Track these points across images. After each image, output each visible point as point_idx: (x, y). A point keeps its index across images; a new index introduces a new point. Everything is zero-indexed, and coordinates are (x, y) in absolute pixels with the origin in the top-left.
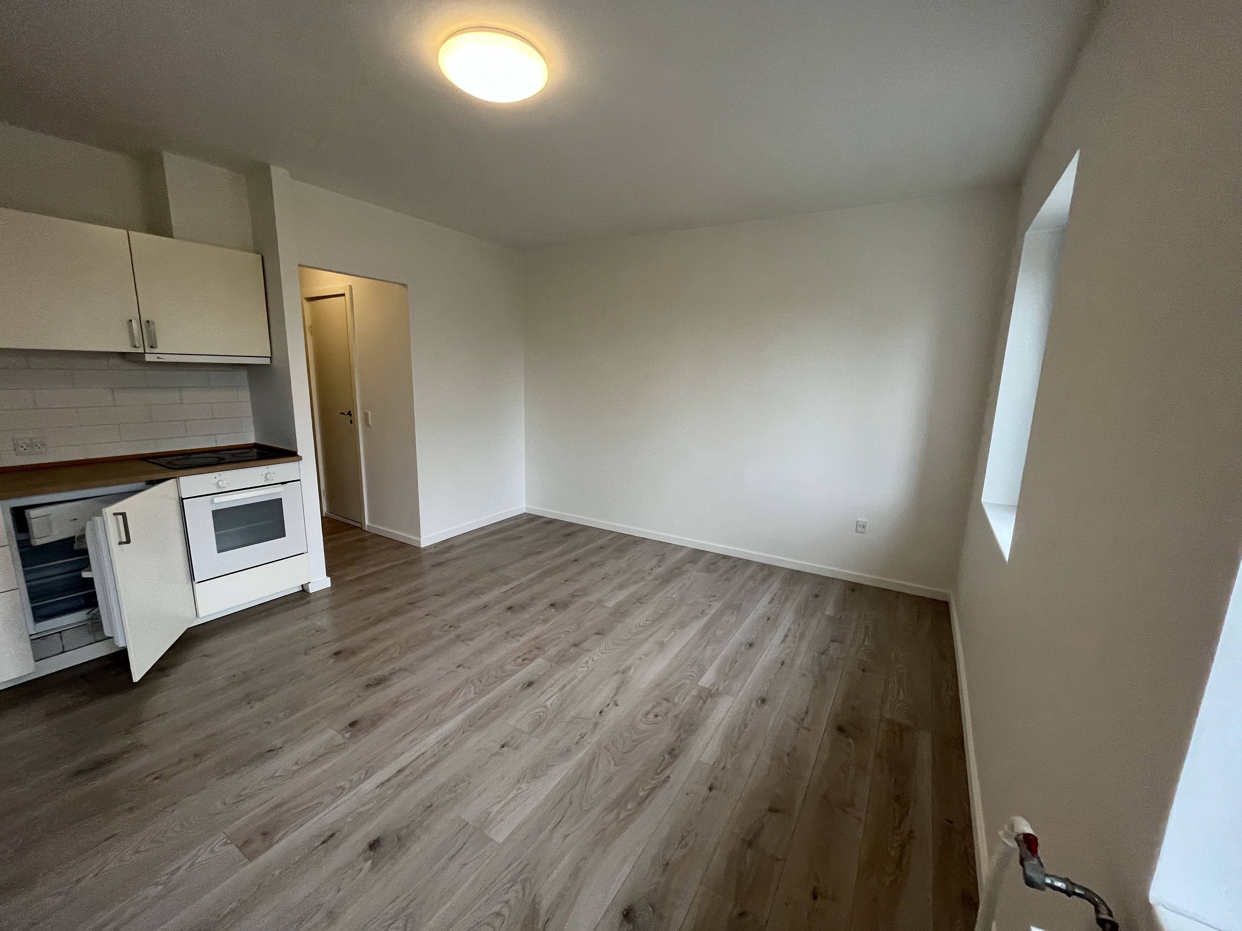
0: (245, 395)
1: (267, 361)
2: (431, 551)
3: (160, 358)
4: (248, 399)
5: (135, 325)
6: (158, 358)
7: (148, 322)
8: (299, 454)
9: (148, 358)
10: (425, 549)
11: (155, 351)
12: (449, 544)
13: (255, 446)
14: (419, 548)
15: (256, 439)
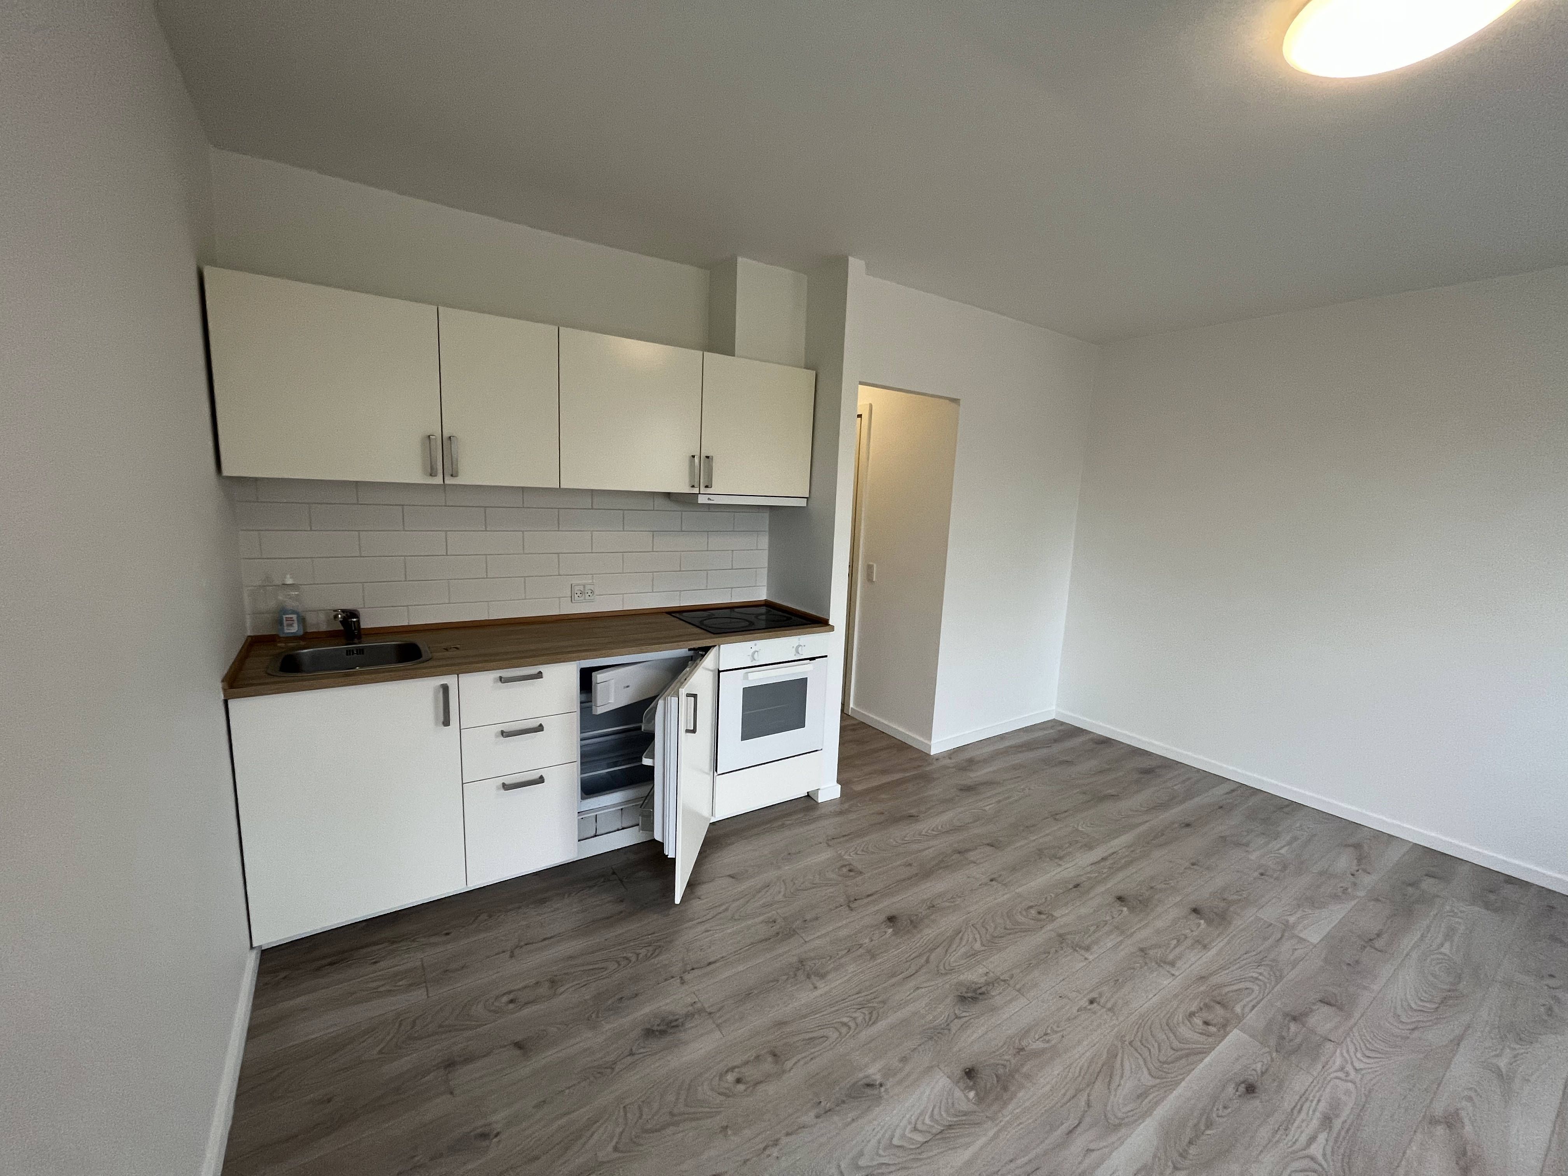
0: (764, 541)
1: (803, 503)
2: (947, 762)
3: (710, 500)
4: (766, 546)
5: (697, 460)
6: (709, 499)
7: (707, 457)
8: (830, 623)
9: (702, 500)
10: (937, 758)
11: (709, 491)
12: (967, 755)
13: (767, 604)
14: (929, 755)
15: (768, 594)
